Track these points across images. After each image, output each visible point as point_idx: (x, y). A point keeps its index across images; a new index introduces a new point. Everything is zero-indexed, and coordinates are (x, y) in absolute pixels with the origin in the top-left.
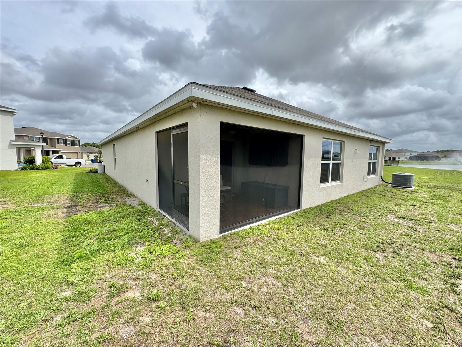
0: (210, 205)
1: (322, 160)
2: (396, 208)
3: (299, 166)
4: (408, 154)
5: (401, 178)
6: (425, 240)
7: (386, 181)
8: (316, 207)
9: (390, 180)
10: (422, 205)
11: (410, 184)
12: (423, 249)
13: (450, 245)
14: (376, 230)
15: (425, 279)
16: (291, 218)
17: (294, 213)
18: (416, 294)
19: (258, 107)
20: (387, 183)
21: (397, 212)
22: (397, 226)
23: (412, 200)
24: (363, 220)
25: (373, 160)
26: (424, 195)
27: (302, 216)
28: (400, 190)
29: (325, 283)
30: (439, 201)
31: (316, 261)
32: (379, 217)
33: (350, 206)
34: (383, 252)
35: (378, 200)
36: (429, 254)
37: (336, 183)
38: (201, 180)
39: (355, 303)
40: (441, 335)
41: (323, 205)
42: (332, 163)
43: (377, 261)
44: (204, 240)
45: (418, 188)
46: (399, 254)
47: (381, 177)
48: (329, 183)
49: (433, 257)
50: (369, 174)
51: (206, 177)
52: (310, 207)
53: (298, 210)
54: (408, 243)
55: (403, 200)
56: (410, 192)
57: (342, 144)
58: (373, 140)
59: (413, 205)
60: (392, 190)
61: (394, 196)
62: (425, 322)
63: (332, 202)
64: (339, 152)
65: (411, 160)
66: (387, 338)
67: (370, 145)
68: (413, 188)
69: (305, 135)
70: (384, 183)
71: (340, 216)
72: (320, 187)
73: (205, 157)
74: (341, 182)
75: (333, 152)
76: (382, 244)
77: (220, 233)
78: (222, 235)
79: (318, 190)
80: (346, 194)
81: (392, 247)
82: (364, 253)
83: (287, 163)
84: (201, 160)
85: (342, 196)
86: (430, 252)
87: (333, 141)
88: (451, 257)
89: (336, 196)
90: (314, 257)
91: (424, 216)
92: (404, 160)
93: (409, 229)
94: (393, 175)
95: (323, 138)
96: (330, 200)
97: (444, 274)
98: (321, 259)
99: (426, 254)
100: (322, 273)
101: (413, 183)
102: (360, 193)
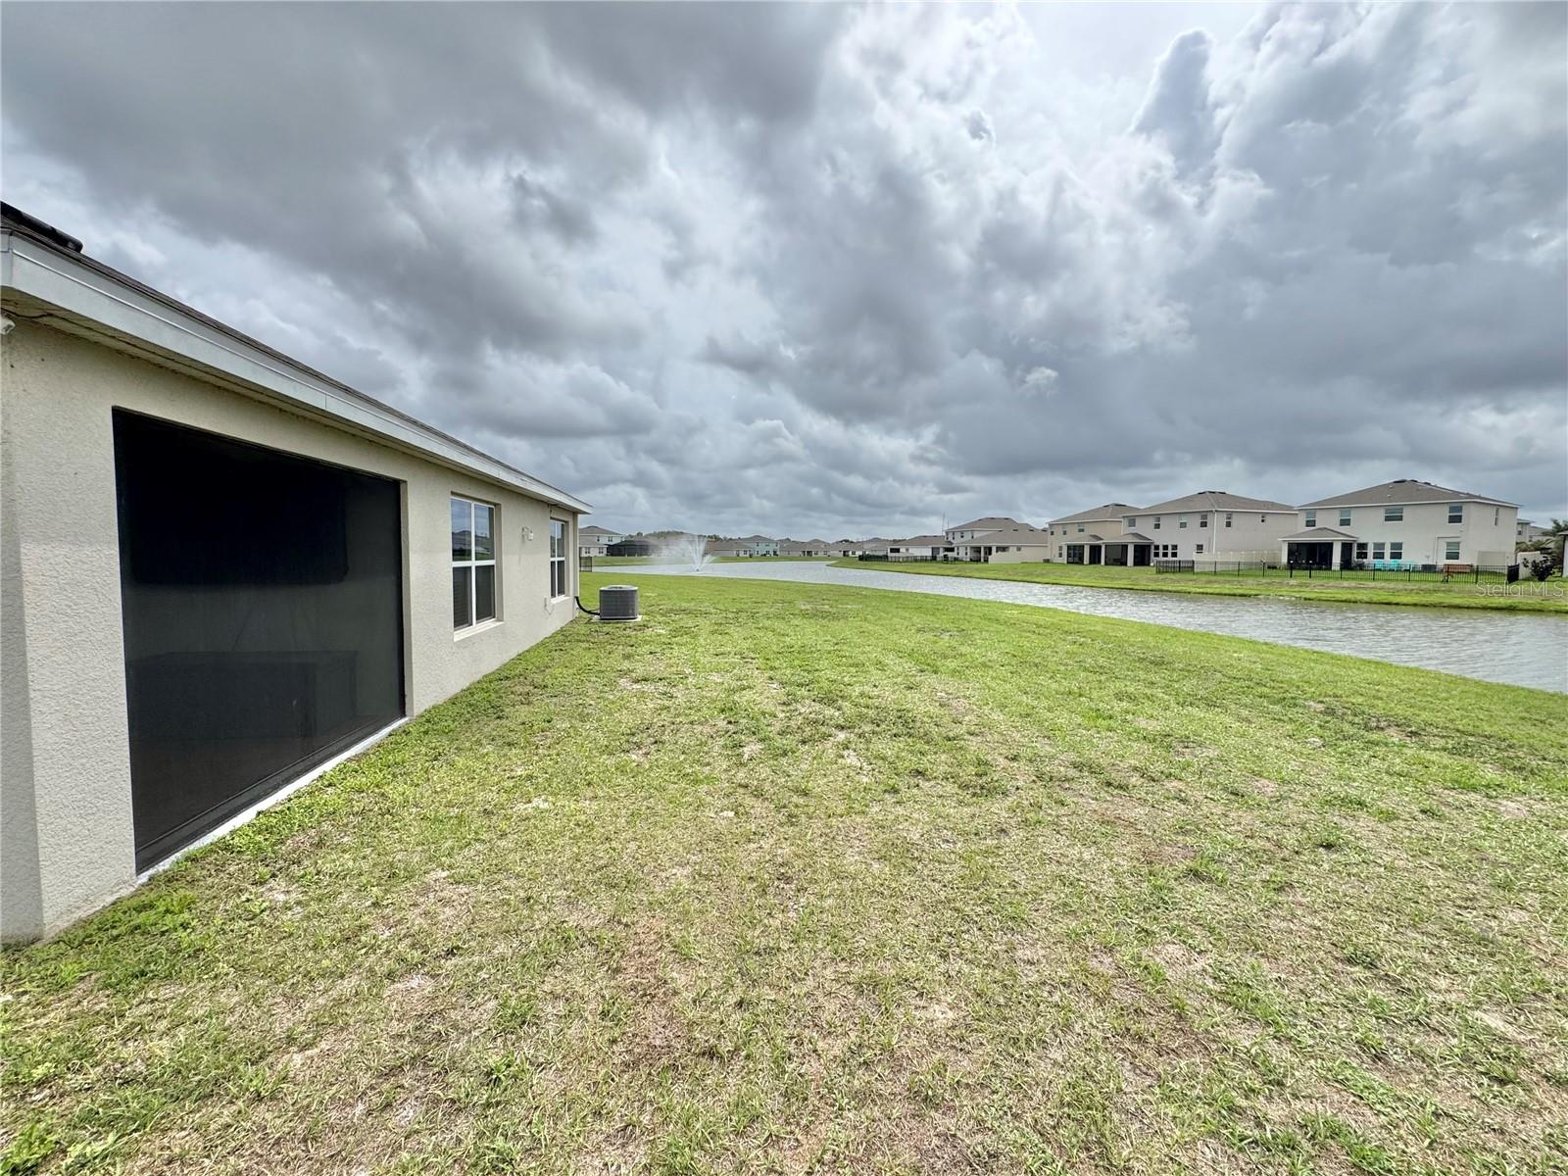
0: (84, 761)
1: (454, 560)
2: (626, 665)
3: (393, 578)
4: (604, 540)
5: (616, 597)
6: (690, 708)
7: (588, 609)
8: (453, 701)
9: (594, 604)
10: (664, 649)
11: (633, 610)
12: (692, 723)
13: (719, 705)
14: (611, 714)
15: (708, 764)
16: (395, 743)
17: (393, 730)
18: (705, 787)
19: (280, 379)
20: (589, 612)
21: (632, 671)
22: (642, 696)
23: (646, 642)
24: (580, 702)
25: (559, 556)
26: (661, 631)
27: (426, 733)
28: (619, 625)
29: (570, 838)
30: (686, 638)
31: (530, 810)
32: (606, 689)
33: (538, 679)
34: (640, 748)
35: (589, 655)
36: (700, 728)
37: (489, 624)
38: (29, 655)
39: (635, 839)
40: (744, 818)
41: (469, 691)
42: (477, 567)
43: (637, 766)
44: (63, 924)
45: (646, 618)
46: (663, 743)
47: (577, 598)
48: (471, 625)
49: (707, 730)
50: (553, 595)
51: (56, 640)
52: (432, 704)
53: (402, 721)
54: (670, 720)
55: (632, 646)
56: (638, 628)
57: (493, 513)
58: (555, 505)
59: (651, 653)
60: (605, 629)
61: (612, 639)
62: (725, 814)
63: (488, 679)
64: (488, 536)
65: (612, 555)
66: (694, 854)
67: (551, 518)
68: (639, 618)
69: (405, 482)
70: (584, 614)
71: (525, 708)
72: (455, 640)
73: (50, 554)
74: (500, 621)
75: (476, 536)
76: (633, 734)
77: (140, 870)
78: (144, 877)
79: (452, 648)
80: (513, 655)
81: (649, 736)
82: (611, 761)
83: (345, 573)
84: (25, 568)
85: (506, 658)
86: (701, 724)
87: (473, 503)
88: (725, 722)
89: (490, 664)
90: (521, 806)
91: (674, 669)
92: (598, 555)
93: (662, 697)
94: (601, 591)
95: (453, 493)
96: (479, 677)
97: (725, 747)
98: (537, 802)
99: (698, 728)
100: (553, 825)
101: (639, 609)
102: (542, 643)
